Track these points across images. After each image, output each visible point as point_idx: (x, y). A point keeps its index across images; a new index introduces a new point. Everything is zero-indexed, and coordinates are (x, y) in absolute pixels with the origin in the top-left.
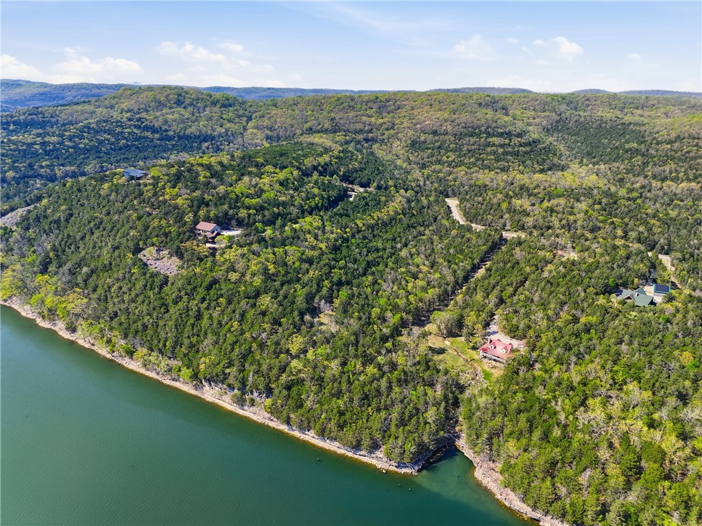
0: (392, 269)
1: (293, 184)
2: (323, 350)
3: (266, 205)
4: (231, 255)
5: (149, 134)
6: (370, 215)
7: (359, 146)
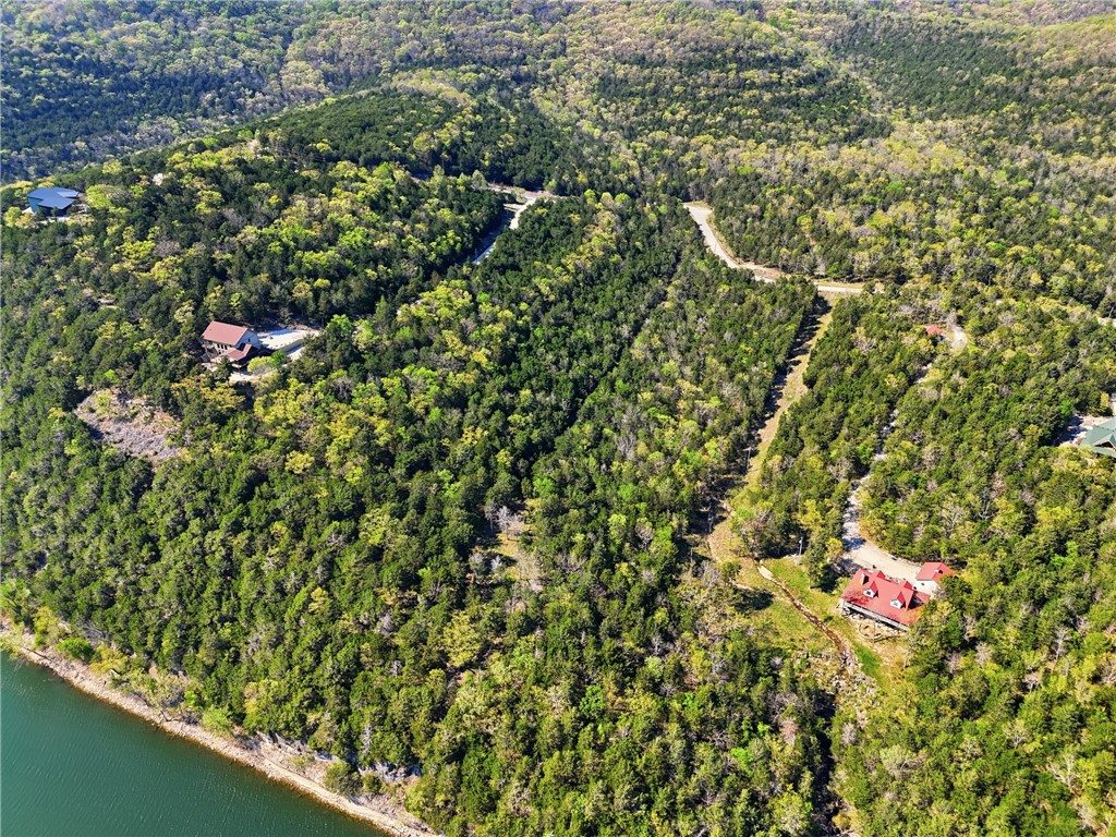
0: (626, 396)
1: (399, 202)
2: (527, 654)
3: (349, 262)
4: (288, 406)
5: (89, 78)
6: (560, 264)
7: (505, 93)
